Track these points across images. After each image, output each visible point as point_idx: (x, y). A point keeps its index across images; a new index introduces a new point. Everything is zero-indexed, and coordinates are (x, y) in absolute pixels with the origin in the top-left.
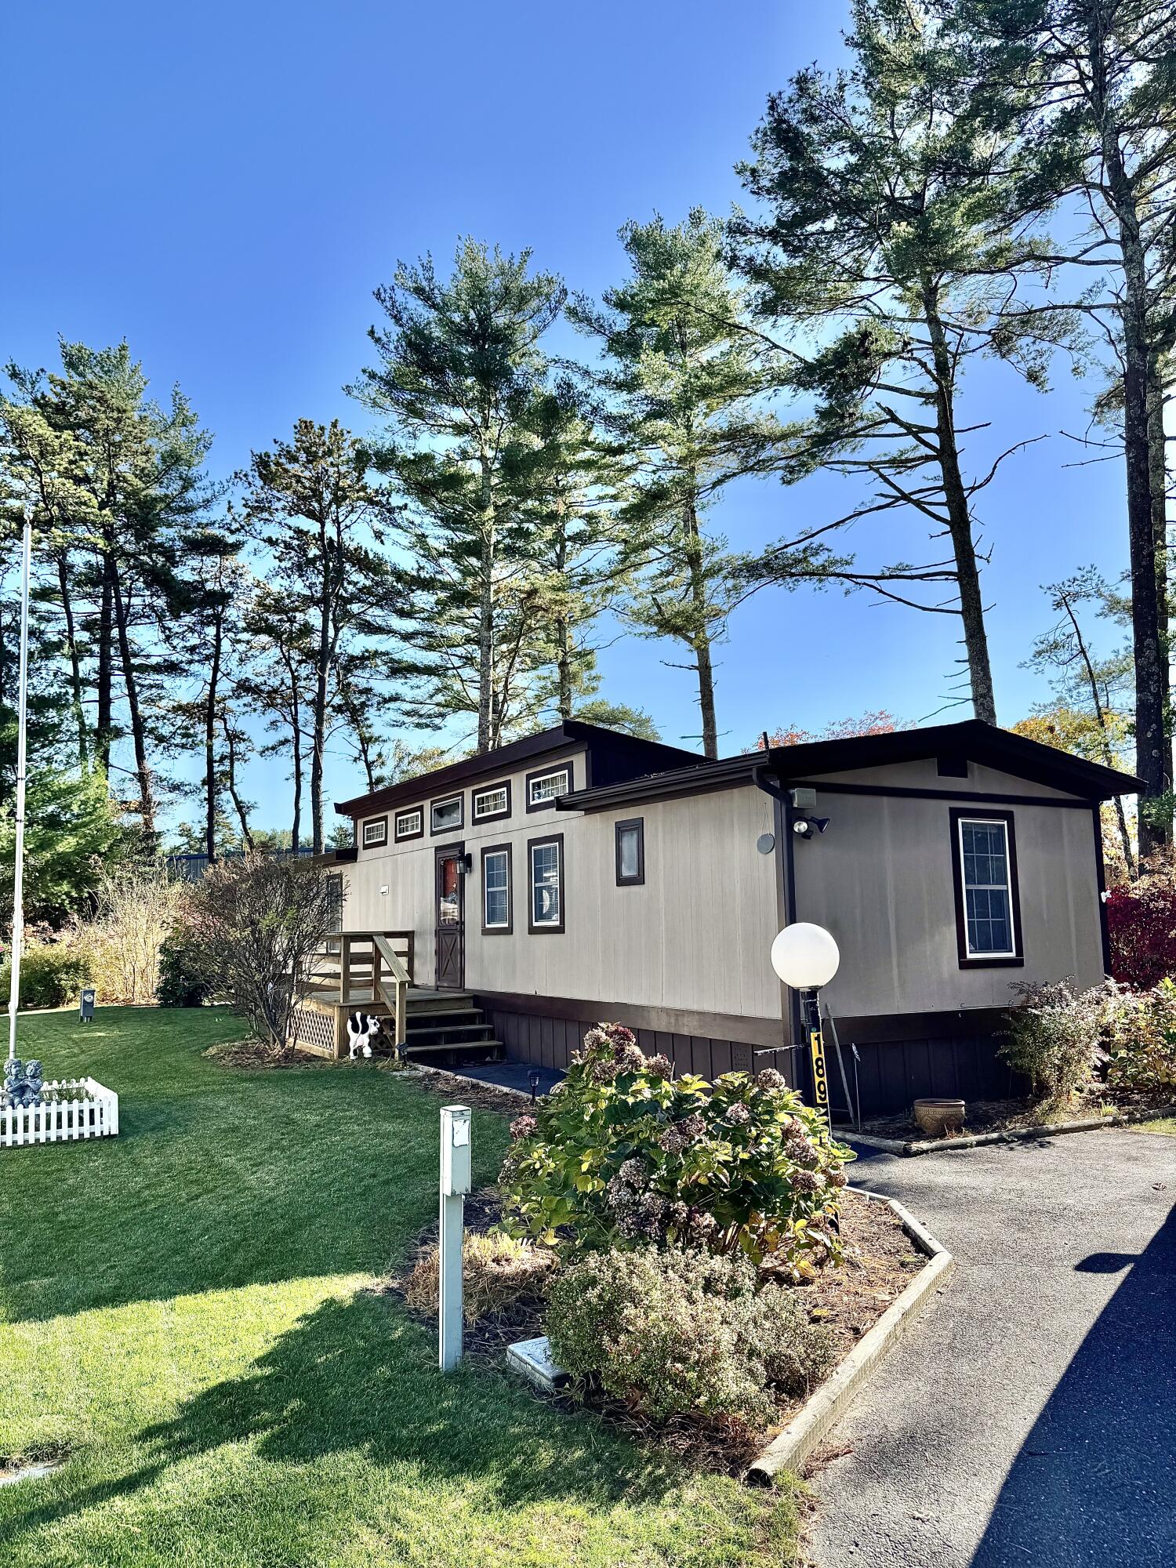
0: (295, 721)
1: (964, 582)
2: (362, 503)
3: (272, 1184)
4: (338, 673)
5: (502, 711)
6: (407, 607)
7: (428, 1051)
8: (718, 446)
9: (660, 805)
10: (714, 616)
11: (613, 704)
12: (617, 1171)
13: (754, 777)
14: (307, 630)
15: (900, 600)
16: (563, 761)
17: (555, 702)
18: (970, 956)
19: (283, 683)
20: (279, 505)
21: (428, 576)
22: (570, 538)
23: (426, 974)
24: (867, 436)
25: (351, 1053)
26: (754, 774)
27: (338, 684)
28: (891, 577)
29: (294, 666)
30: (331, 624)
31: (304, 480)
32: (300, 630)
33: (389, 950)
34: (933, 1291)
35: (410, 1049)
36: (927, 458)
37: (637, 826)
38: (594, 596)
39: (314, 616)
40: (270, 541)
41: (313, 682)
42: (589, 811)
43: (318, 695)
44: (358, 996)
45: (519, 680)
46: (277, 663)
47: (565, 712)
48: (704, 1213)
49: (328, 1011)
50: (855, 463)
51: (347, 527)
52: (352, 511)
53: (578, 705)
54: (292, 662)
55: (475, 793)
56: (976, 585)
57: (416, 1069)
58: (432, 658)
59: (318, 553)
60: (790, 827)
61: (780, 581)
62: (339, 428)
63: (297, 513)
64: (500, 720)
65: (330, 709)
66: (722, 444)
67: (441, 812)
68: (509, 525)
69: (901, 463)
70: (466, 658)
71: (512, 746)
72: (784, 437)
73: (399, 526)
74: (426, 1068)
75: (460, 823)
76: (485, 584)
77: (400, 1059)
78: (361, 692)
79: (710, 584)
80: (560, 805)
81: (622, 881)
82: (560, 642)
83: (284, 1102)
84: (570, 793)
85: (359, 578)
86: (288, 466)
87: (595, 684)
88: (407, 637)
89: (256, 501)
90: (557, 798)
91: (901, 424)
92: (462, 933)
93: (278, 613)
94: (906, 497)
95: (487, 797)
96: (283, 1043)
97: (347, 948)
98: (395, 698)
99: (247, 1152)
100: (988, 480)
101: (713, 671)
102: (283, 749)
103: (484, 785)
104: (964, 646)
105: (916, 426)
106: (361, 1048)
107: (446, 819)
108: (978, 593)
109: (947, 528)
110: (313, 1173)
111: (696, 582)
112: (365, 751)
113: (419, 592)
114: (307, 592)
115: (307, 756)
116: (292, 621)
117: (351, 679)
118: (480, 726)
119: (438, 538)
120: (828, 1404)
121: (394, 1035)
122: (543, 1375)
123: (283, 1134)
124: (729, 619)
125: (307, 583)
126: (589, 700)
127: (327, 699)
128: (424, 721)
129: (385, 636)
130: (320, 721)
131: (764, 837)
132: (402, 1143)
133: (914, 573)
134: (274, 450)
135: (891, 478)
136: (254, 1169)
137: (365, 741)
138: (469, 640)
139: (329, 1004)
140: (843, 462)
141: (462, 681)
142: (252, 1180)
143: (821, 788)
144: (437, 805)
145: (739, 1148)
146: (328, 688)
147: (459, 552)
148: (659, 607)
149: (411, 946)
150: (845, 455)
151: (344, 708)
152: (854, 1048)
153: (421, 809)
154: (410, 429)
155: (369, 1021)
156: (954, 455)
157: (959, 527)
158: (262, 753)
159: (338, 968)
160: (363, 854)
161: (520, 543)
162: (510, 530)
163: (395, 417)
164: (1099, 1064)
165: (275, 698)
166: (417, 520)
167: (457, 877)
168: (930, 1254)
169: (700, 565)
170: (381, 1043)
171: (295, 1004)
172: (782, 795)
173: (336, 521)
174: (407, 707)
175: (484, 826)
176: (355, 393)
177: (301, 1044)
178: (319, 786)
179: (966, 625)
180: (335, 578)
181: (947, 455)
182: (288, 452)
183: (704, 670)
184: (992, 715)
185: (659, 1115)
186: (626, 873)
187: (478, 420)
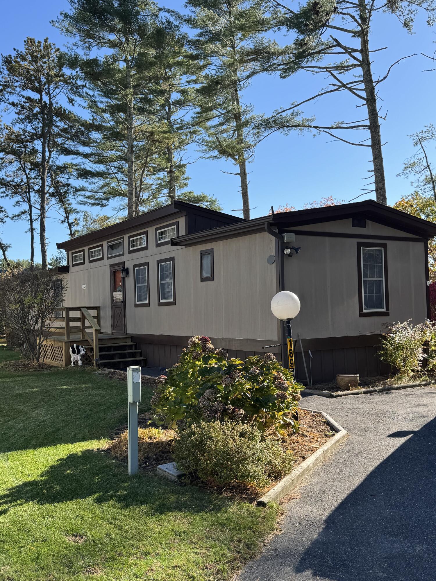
0: (29, 201)
1: (373, 130)
2: (62, 83)
3: (43, 415)
4: (52, 175)
5: (139, 196)
6: (87, 140)
7: (110, 362)
8: (249, 58)
9: (221, 242)
10: (248, 148)
11: (197, 193)
12: (203, 394)
13: (266, 228)
14: (34, 152)
15: (341, 139)
16: (174, 221)
17: (166, 191)
18: (364, 311)
19: (22, 181)
20: (17, 84)
21: (97, 124)
22: (174, 103)
23: (107, 328)
24: (325, 53)
25: (72, 364)
26: (266, 226)
27: (52, 181)
28: (337, 128)
29: (27, 172)
30: (47, 149)
31: (30, 71)
32: (30, 152)
33: (89, 315)
34: (337, 444)
35: (101, 361)
36: (355, 66)
37: (211, 252)
38: (187, 135)
39: (38, 145)
40: (13, 104)
41: (38, 180)
42: (187, 245)
43: (41, 187)
44: (74, 337)
45: (148, 180)
46: (18, 169)
47: (172, 197)
48: (240, 409)
49: (59, 344)
50: (320, 68)
51: (54, 96)
52: (56, 88)
53: (179, 193)
54: (26, 169)
55: (129, 237)
56: (379, 132)
57: (104, 370)
58: (101, 168)
59: (39, 110)
60: (283, 251)
61: (281, 130)
62: (49, 43)
63: (27, 88)
64: (139, 201)
65: (48, 195)
66: (252, 57)
67: (112, 247)
68: (140, 96)
69: (342, 68)
70: (119, 168)
71: (145, 215)
72: (283, 53)
73: (81, 96)
74: (109, 370)
75: (122, 253)
76: (129, 129)
77: (97, 366)
78: (64, 186)
79: (246, 130)
80: (173, 243)
81: (203, 279)
82: (169, 160)
83: (42, 384)
84: (177, 237)
85: (61, 124)
86: (22, 63)
87: (186, 182)
88: (86, 156)
89: (5, 82)
90: (171, 239)
91: (343, 47)
92: (125, 307)
93: (18, 143)
94: (344, 86)
95: (136, 239)
96: (38, 360)
97: (67, 314)
98: (82, 189)
99: (29, 403)
100: (385, 77)
101: (248, 176)
102: (23, 216)
103: (134, 233)
104: (372, 163)
105: (350, 49)
106: (77, 361)
107: (115, 250)
108: (379, 136)
109: (365, 102)
110: (62, 410)
111: (239, 128)
112: (67, 218)
113: (93, 132)
114: (33, 131)
115: (36, 220)
116: (26, 147)
117: (59, 179)
118: (129, 204)
119: (102, 102)
120: (291, 481)
121: (93, 355)
122: (173, 475)
123: (44, 396)
124: (255, 149)
125: (34, 127)
126: (185, 190)
127: (47, 189)
128: (97, 202)
129: (75, 156)
130: (43, 201)
131: (270, 256)
132: (102, 398)
133: (349, 125)
134: (14, 54)
135: (337, 76)
136: (34, 410)
137: (68, 212)
138: (120, 158)
139: (60, 341)
140: (313, 67)
141: (118, 180)
142: (34, 414)
143: (297, 233)
144: (110, 244)
145: (255, 384)
146: (46, 184)
147: (113, 110)
148: (219, 142)
149: (99, 314)
150: (314, 64)
151: (56, 194)
152: (310, 352)
153: (102, 246)
154: (87, 45)
155: (81, 348)
156: (368, 64)
157: (371, 102)
158: (12, 218)
159: (64, 324)
160: (72, 269)
161: (147, 106)
162: (141, 99)
163: (78, 38)
164: (422, 359)
165: (18, 189)
166: (91, 93)
167: (121, 279)
168: (336, 431)
169: (240, 120)
170: (87, 359)
171: (43, 341)
172: (279, 236)
173: (48, 93)
174: (88, 194)
175: (135, 254)
176: (57, 25)
177: (47, 361)
178: (44, 236)
179: (373, 153)
180: (48, 123)
181: (365, 64)
182: (22, 56)
183: (243, 175)
184: (384, 198)
185: (221, 372)
186: (205, 275)
187: (123, 40)
